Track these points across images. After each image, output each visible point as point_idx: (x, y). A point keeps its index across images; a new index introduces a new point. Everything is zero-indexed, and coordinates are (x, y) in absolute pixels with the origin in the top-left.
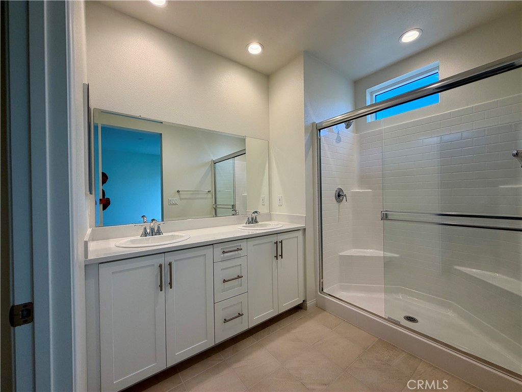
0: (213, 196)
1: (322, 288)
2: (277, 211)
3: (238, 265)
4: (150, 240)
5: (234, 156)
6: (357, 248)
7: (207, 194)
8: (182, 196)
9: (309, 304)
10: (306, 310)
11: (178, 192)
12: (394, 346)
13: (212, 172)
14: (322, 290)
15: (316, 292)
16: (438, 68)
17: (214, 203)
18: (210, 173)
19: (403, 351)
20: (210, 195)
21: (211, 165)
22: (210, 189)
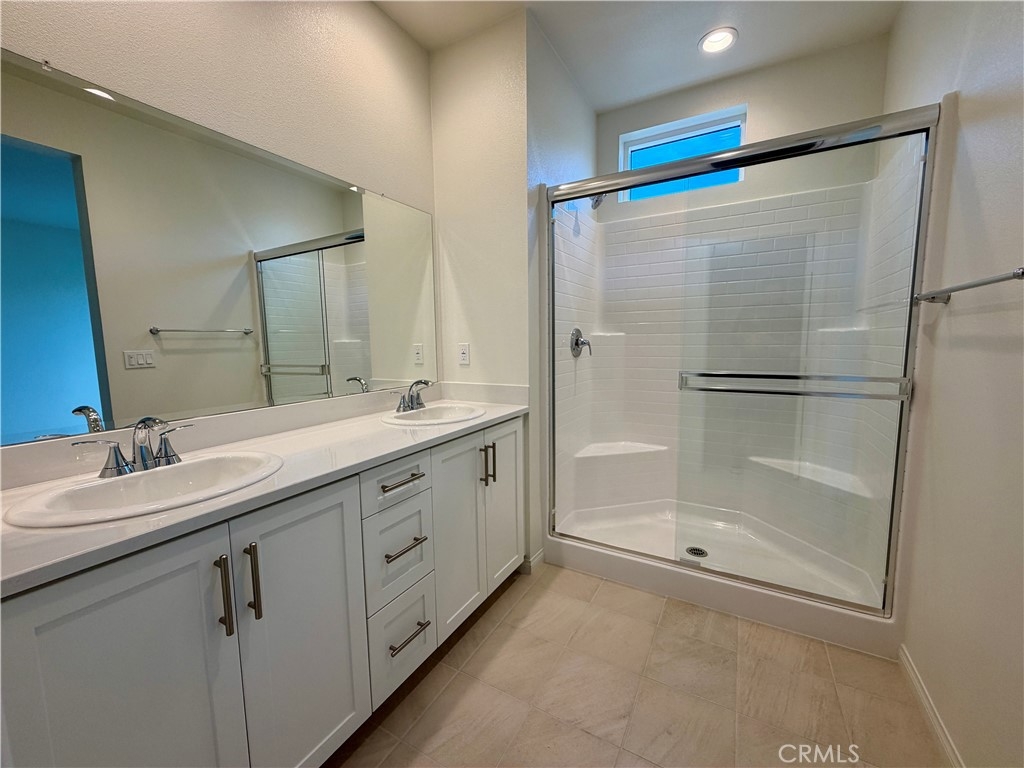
0: (257, 344)
1: (554, 526)
2: (455, 379)
3: (415, 514)
4: (141, 482)
5: (317, 247)
6: (598, 442)
7: (242, 338)
8: (167, 345)
9: (534, 560)
10: (529, 573)
11: (154, 332)
12: (693, 605)
13: (252, 286)
14: (554, 529)
15: (544, 536)
16: (743, 117)
17: (262, 362)
18: (247, 289)
19: (708, 610)
20: (249, 343)
21: (248, 264)
22: (249, 327)
